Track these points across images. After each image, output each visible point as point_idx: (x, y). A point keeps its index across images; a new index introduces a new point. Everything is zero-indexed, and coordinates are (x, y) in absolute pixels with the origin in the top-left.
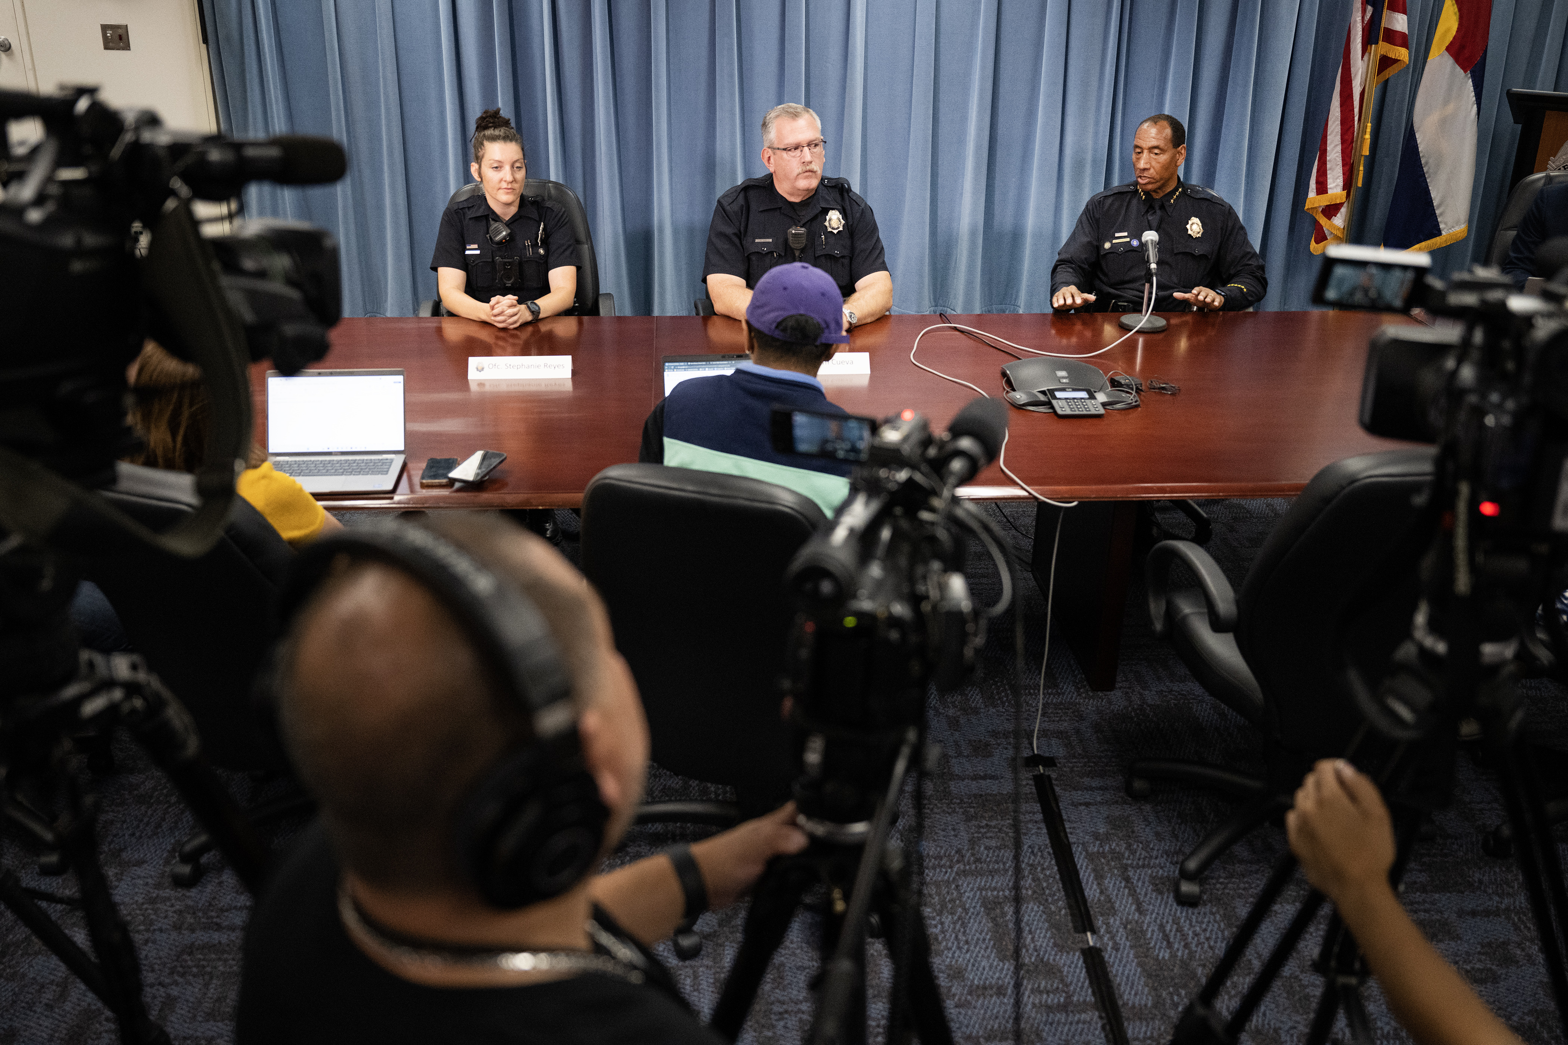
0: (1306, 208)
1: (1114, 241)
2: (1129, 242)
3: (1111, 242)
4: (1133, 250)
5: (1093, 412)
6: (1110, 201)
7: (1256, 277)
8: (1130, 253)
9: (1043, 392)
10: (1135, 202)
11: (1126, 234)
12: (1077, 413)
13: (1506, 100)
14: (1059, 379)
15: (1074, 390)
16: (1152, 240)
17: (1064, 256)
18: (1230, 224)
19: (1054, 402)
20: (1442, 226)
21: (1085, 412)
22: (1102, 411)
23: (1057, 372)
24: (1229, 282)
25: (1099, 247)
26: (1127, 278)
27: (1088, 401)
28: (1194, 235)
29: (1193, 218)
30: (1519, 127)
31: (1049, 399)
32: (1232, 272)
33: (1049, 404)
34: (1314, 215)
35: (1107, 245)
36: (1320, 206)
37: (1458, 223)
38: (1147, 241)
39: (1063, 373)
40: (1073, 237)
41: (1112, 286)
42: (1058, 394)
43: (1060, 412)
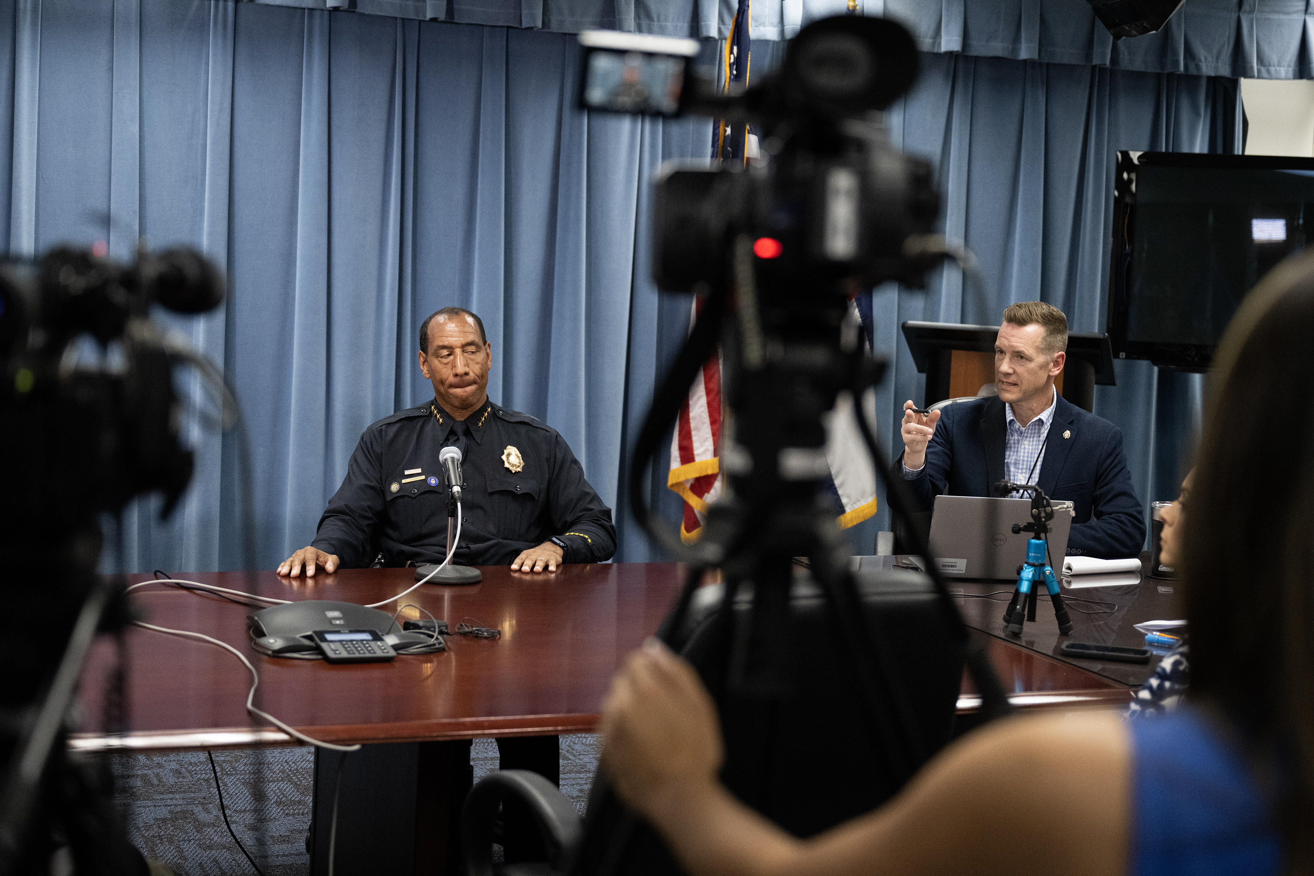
0: (670, 483)
1: (404, 481)
2: (424, 481)
3: (400, 483)
4: (431, 491)
5: (379, 654)
6: (393, 430)
7: (602, 526)
8: (426, 496)
9: (309, 638)
10: (428, 428)
11: (419, 471)
12: (357, 655)
13: (901, 332)
14: (330, 620)
15: (351, 632)
16: (453, 458)
17: (334, 506)
18: (559, 456)
19: (324, 645)
20: (844, 500)
21: (368, 655)
22: (392, 653)
23: (326, 613)
24: (566, 532)
25: (382, 491)
26: (425, 530)
27: (372, 643)
28: (514, 470)
29: (509, 447)
30: (923, 376)
31: (317, 644)
32: (569, 519)
33: (319, 650)
34: (681, 494)
35: (395, 487)
36: (687, 481)
37: (863, 495)
38: (446, 460)
39: (336, 614)
40: (348, 480)
41: (406, 542)
42: (329, 637)
43: (331, 654)
